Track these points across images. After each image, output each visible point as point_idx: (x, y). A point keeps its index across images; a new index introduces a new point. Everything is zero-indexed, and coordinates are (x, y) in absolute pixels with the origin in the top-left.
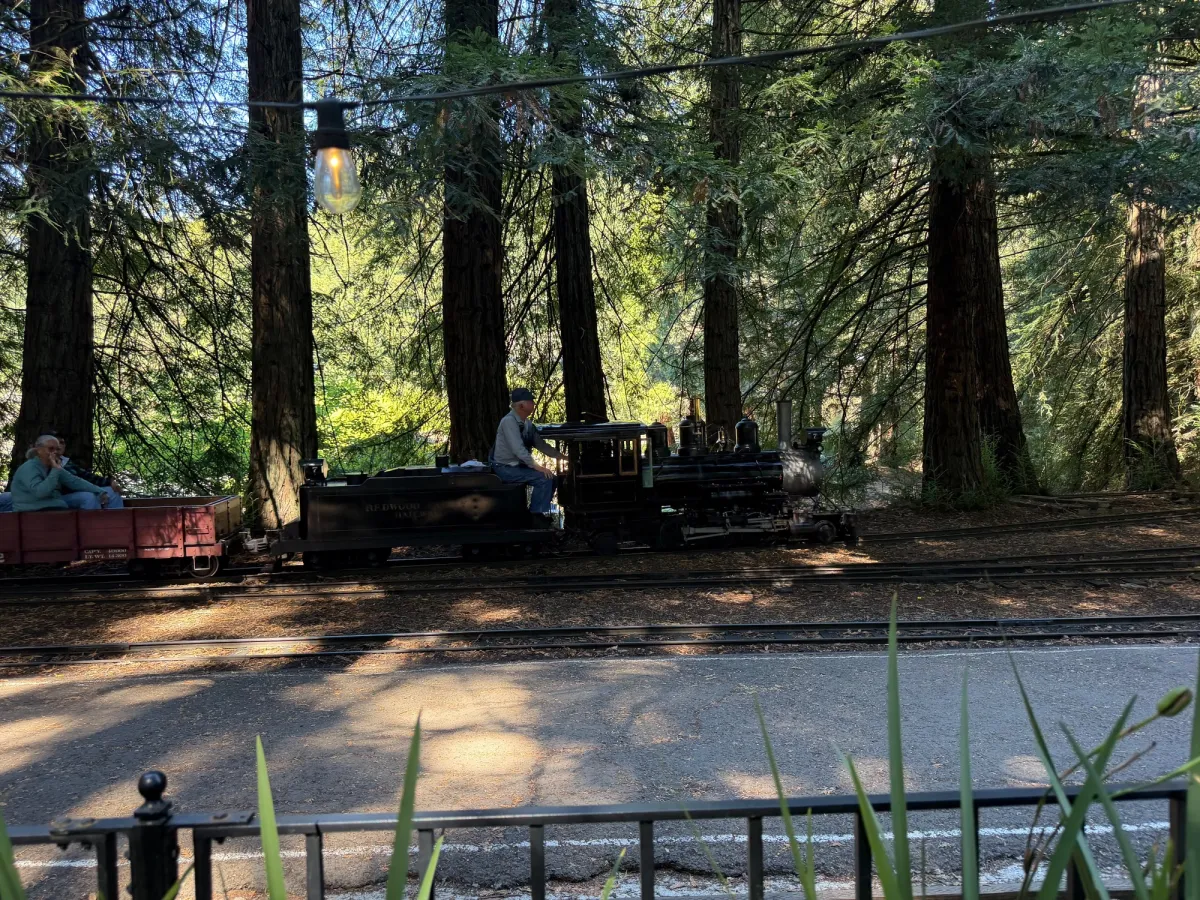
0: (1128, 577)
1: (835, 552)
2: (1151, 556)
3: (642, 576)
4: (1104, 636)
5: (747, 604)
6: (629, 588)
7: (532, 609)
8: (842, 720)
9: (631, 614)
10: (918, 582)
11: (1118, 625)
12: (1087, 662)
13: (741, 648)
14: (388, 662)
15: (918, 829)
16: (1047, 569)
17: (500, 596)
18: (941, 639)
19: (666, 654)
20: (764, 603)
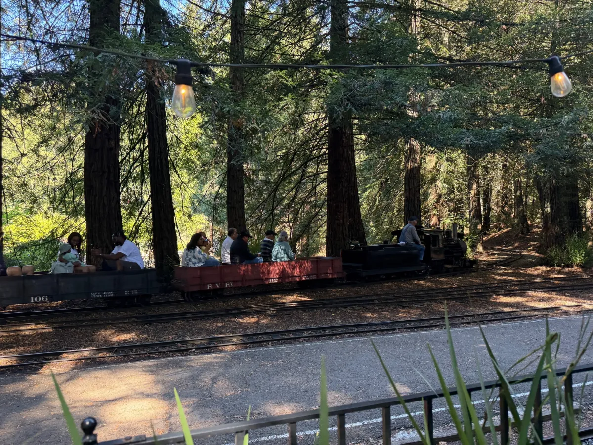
0: (415, 302)
1: (293, 295)
2: (421, 293)
3: (201, 313)
4: (412, 328)
5: (256, 323)
6: (195, 319)
7: (142, 333)
8: (314, 374)
9: (199, 331)
10: (331, 307)
11: (416, 323)
12: (409, 340)
13: (258, 344)
14: (63, 366)
15: (359, 421)
16: (383, 300)
17: (122, 327)
18: (346, 333)
19: (221, 351)
20: (264, 322)
